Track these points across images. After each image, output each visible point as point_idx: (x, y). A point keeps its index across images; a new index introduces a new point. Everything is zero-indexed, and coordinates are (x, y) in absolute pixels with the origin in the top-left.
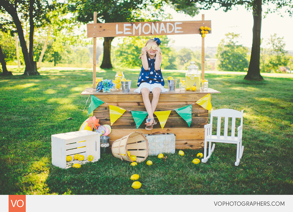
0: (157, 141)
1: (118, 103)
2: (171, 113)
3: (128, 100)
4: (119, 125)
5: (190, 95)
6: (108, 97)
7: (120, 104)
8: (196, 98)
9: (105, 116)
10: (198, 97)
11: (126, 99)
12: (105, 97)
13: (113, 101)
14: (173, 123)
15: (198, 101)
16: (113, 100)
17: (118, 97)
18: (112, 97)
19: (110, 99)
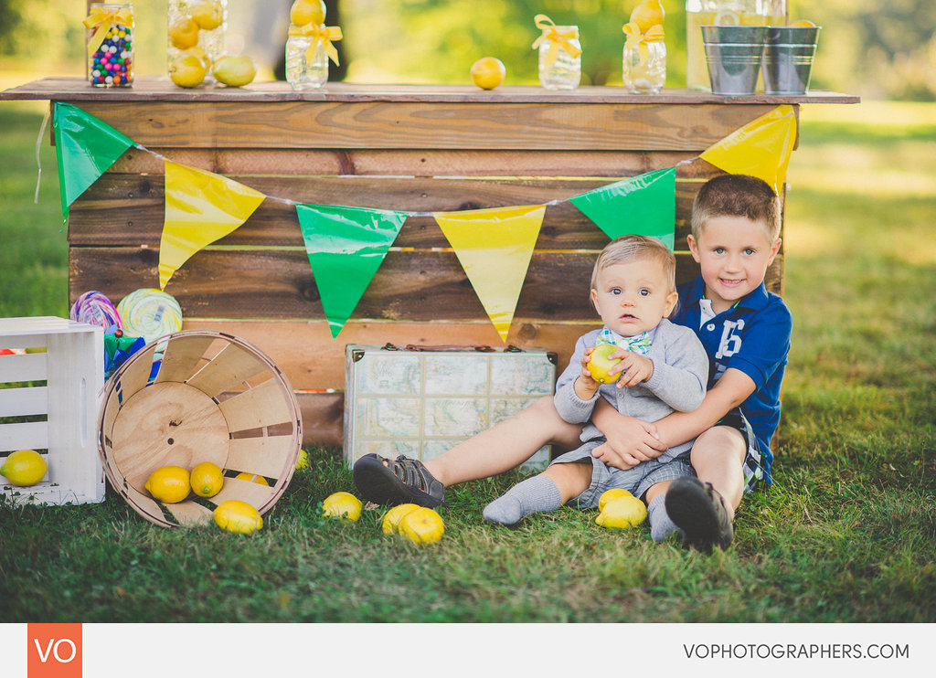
0: (432, 386)
1: (221, 157)
2: (550, 224)
3: (280, 135)
4: (225, 289)
5: (664, 114)
6: (157, 117)
7: (231, 161)
8: (706, 130)
9: (142, 235)
10: (713, 127)
11: (265, 128)
12: (139, 114)
13: (190, 138)
14: (557, 289)
15: (715, 146)
16: (186, 134)
17: (219, 119)
18: (180, 116)
19: (166, 130)
